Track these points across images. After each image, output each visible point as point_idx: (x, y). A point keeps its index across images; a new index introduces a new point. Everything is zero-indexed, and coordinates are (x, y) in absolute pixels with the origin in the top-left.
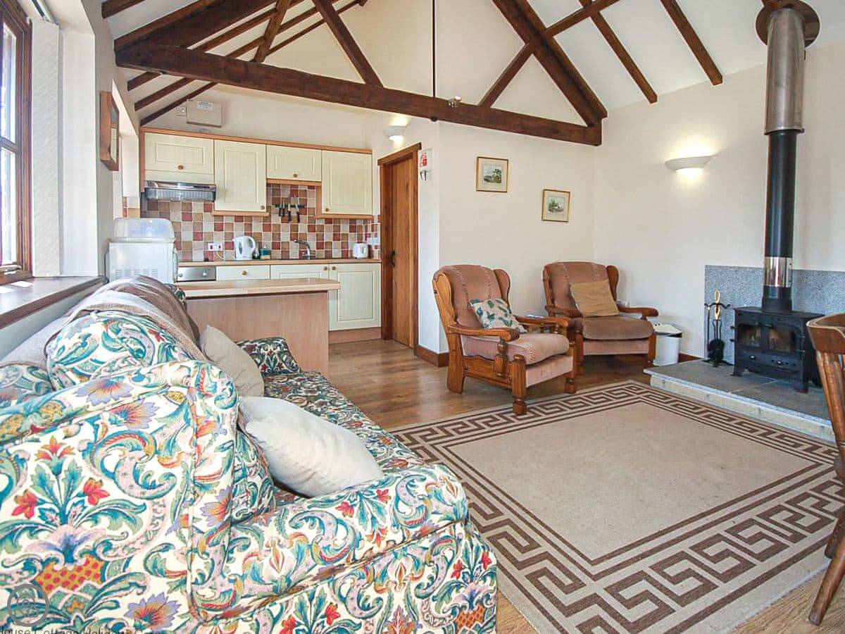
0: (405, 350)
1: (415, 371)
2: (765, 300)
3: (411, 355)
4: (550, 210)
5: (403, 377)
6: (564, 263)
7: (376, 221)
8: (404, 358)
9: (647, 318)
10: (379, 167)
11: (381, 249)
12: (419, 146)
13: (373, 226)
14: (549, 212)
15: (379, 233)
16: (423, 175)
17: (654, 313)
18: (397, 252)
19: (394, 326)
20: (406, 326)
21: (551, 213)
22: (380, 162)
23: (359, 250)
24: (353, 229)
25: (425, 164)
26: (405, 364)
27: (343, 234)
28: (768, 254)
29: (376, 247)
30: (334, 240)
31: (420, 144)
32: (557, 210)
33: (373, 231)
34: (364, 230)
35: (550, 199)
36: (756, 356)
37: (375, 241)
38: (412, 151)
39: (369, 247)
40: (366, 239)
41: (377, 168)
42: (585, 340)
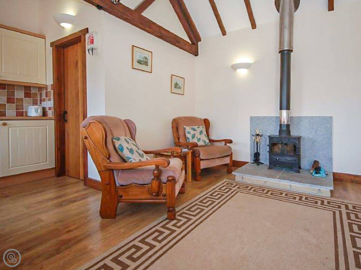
0: (76, 183)
1: (84, 201)
2: (281, 131)
3: (81, 186)
4: (175, 87)
5: (74, 208)
6: (183, 117)
7: (49, 89)
8: (75, 189)
9: (227, 144)
10: (51, 48)
11: (55, 109)
12: (87, 30)
13: (46, 93)
14: (174, 88)
15: (52, 97)
16: (90, 52)
17: (231, 142)
18: (69, 111)
19: (66, 164)
20: (77, 164)
21: (176, 89)
22: (52, 44)
23: (33, 110)
24: (27, 95)
25: (92, 42)
26: (76, 195)
27: (17, 99)
28: (281, 109)
29: (50, 109)
30: (8, 103)
31: (87, 29)
32: (179, 88)
33: (47, 96)
34: (39, 96)
35: (175, 80)
36: (279, 158)
37: (49, 104)
38: (80, 34)
39: (44, 109)
40: (41, 103)
41: (50, 50)
42: (201, 160)
